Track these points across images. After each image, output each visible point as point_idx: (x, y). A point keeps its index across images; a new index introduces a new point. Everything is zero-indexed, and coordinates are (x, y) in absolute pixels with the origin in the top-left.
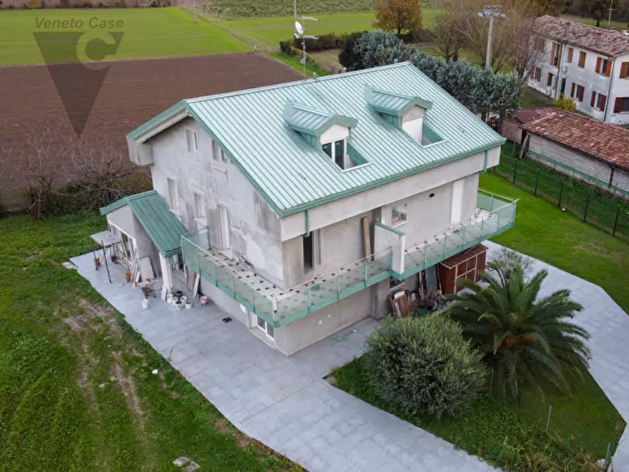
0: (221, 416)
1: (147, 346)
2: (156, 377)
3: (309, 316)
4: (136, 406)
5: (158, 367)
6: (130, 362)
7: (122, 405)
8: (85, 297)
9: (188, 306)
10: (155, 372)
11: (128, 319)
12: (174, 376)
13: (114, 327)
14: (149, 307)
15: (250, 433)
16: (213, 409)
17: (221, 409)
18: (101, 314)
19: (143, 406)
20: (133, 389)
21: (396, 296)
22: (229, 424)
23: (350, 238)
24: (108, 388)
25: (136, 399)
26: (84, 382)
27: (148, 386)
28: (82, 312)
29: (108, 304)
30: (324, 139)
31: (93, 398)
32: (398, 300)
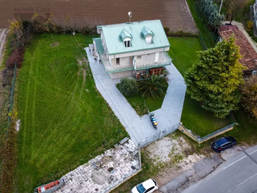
0: (95, 85)
1: (90, 70)
2: (90, 76)
3: (114, 73)
4: (84, 80)
5: (90, 74)
6: (87, 72)
7: (82, 78)
8: (85, 57)
9: (101, 64)
10: (90, 75)
11: (90, 64)
12: (92, 76)
13: (87, 65)
14: (94, 62)
15: (98, 89)
16: (95, 84)
17: (96, 84)
18: (86, 61)
19: (85, 80)
20: (85, 77)
21: (137, 73)
22: (96, 87)
23: (127, 60)
24: (82, 75)
25: (85, 79)
26: (78, 73)
27: (88, 77)
28: (83, 60)
29: (88, 60)
30: (125, 40)
31: (79, 76)
32: (137, 74)
